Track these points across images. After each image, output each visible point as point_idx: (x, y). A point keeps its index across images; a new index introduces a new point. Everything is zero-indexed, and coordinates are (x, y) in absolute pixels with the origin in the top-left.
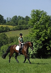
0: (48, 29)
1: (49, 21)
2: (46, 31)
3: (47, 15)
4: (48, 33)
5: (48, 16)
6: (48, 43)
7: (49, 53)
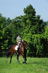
0: (3, 30)
1: (4, 22)
2: (1, 32)
3: (2, 16)
4: (2, 34)
5: (3, 18)
6: (3, 43)
7: (3, 52)
